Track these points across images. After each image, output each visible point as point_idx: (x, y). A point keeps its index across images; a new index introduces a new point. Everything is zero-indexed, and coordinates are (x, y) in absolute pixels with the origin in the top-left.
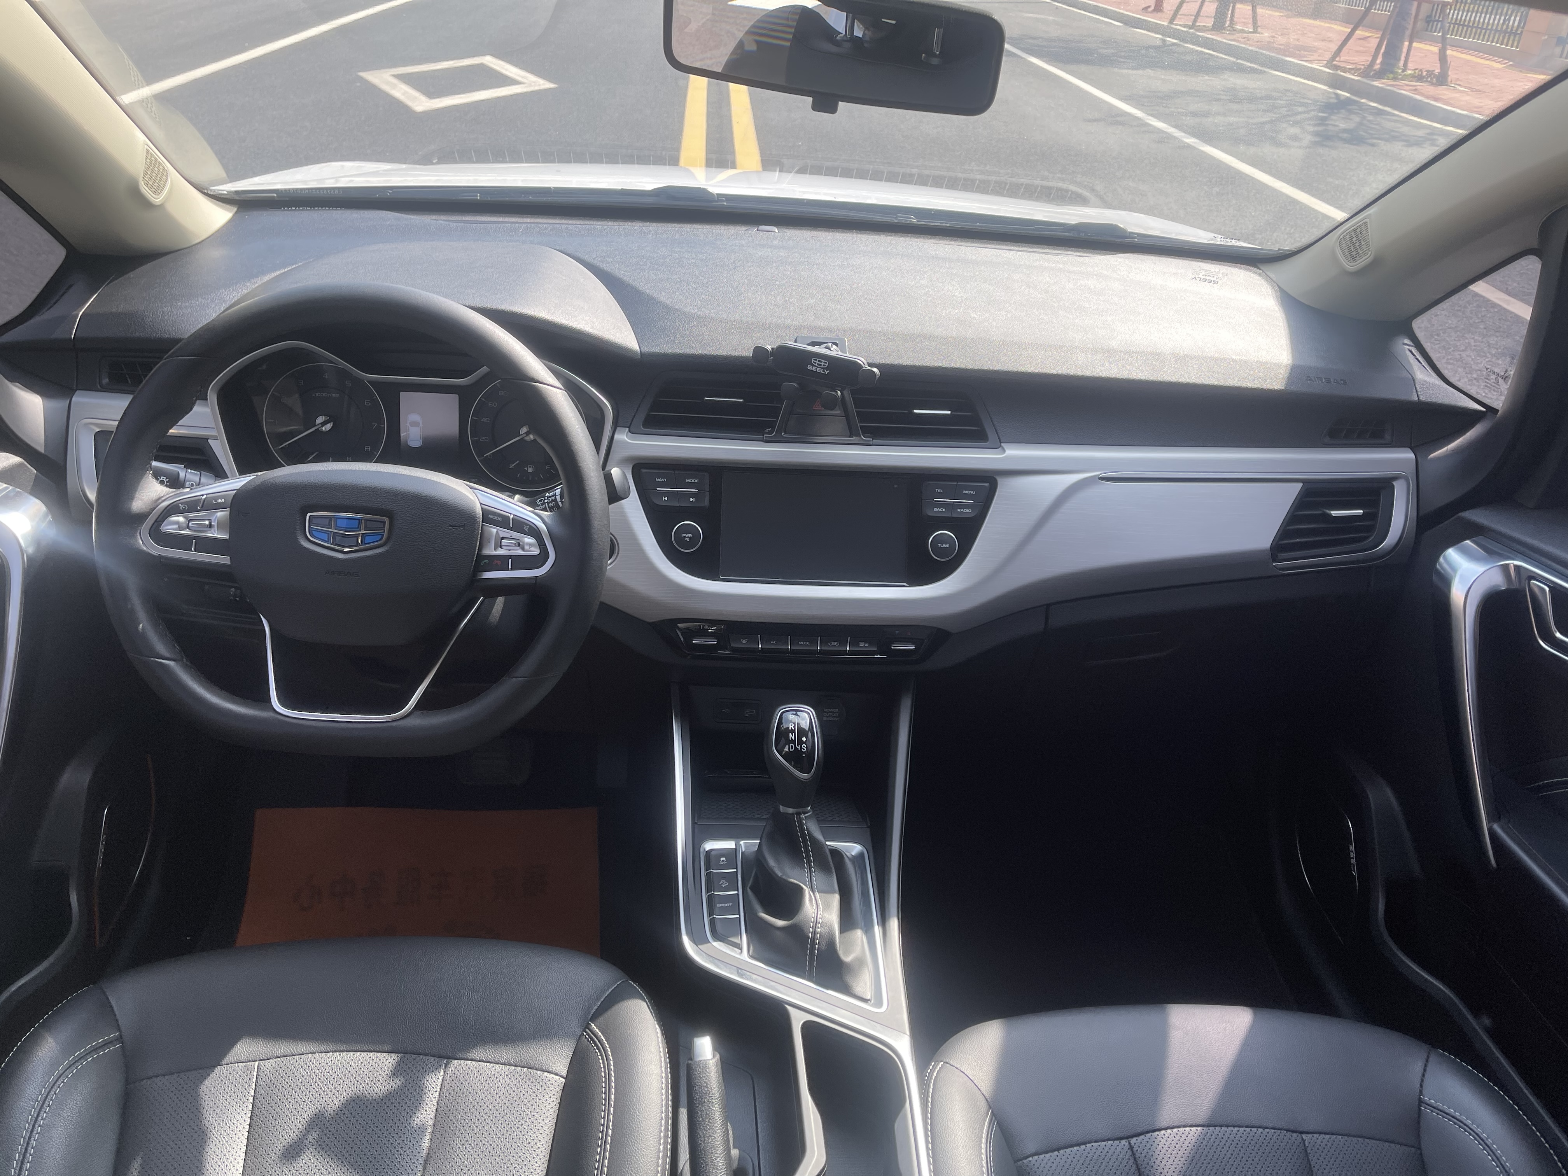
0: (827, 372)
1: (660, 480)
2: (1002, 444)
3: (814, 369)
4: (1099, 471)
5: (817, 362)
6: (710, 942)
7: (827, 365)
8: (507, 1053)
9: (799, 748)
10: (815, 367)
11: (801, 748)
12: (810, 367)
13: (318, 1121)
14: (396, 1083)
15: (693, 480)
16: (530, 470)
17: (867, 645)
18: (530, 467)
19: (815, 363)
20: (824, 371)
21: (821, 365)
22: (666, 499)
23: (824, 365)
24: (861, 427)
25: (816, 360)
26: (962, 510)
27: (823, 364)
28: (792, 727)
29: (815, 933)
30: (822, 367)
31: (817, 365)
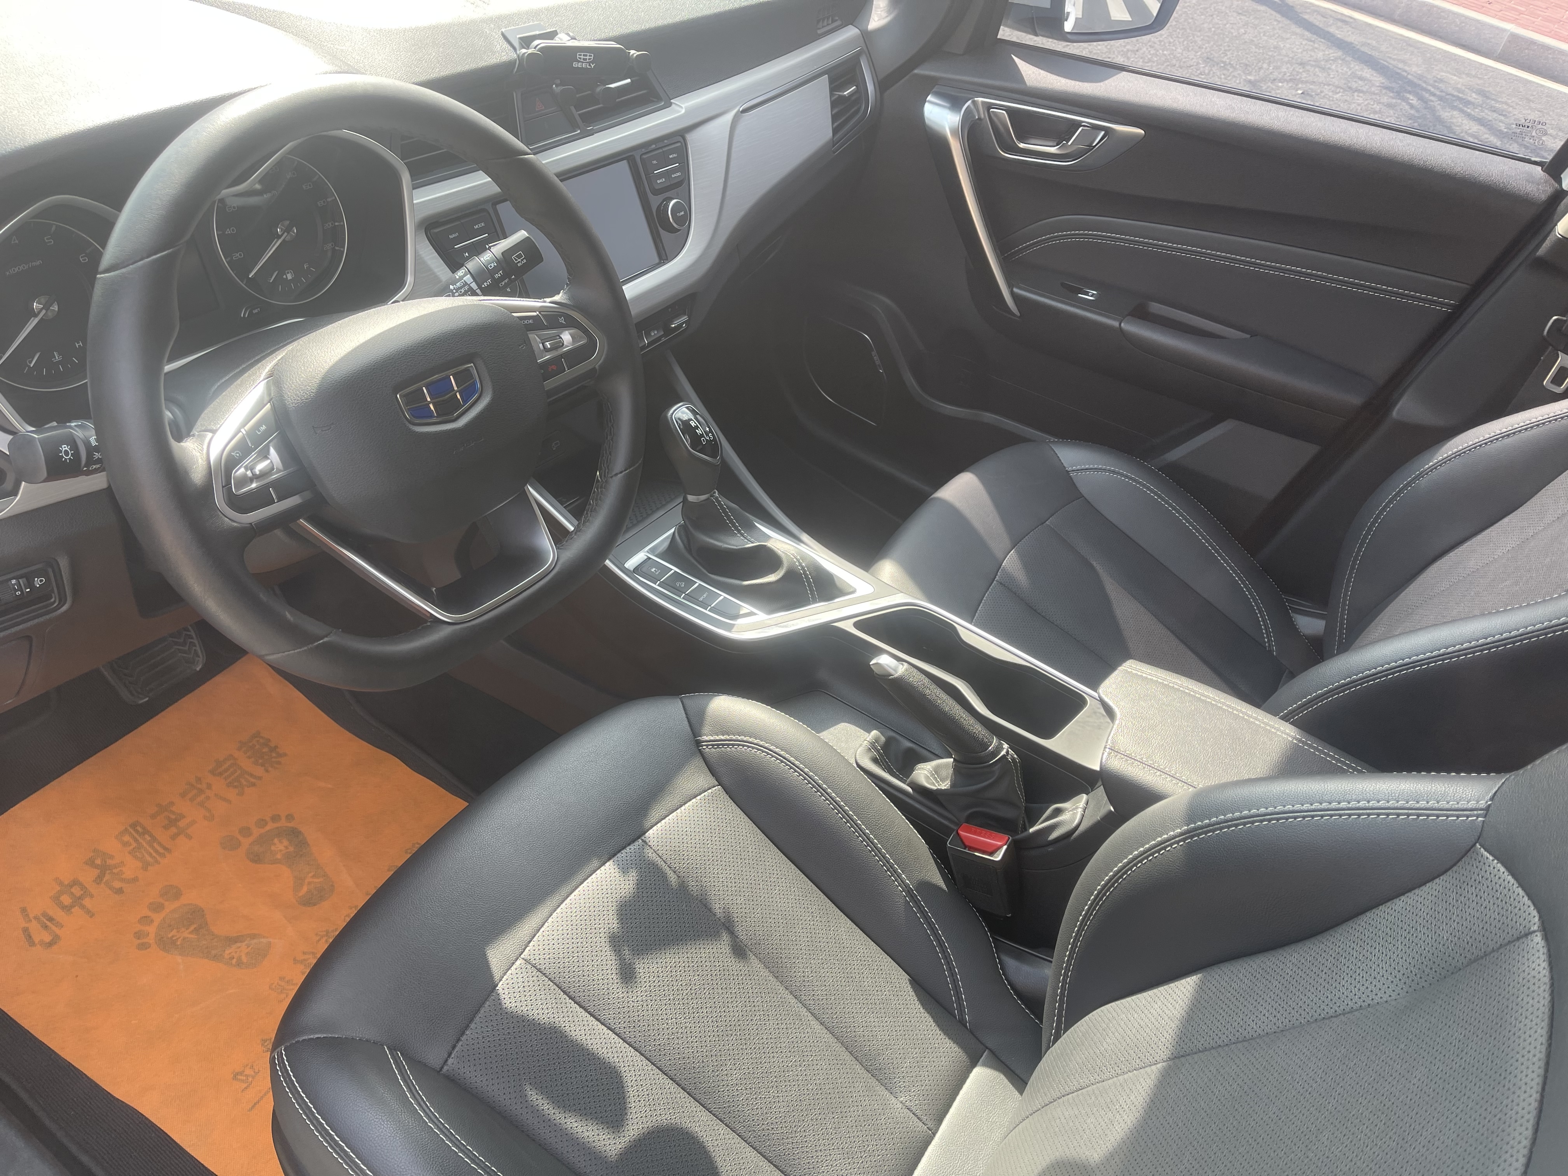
0: (593, 66)
1: (454, 236)
2: (672, 101)
3: (580, 65)
4: (737, 106)
5: (582, 57)
6: (734, 625)
7: (592, 57)
8: (669, 801)
9: (708, 438)
10: (582, 63)
11: (710, 437)
12: (575, 65)
13: (616, 942)
14: (633, 876)
15: (480, 226)
16: (289, 277)
17: (656, 332)
18: (288, 273)
19: (580, 58)
20: (590, 65)
21: (586, 59)
22: (467, 254)
23: (589, 59)
24: (579, 115)
25: (581, 55)
26: (675, 175)
27: (588, 57)
28: (694, 423)
29: (803, 568)
30: (588, 61)
31: (582, 60)
